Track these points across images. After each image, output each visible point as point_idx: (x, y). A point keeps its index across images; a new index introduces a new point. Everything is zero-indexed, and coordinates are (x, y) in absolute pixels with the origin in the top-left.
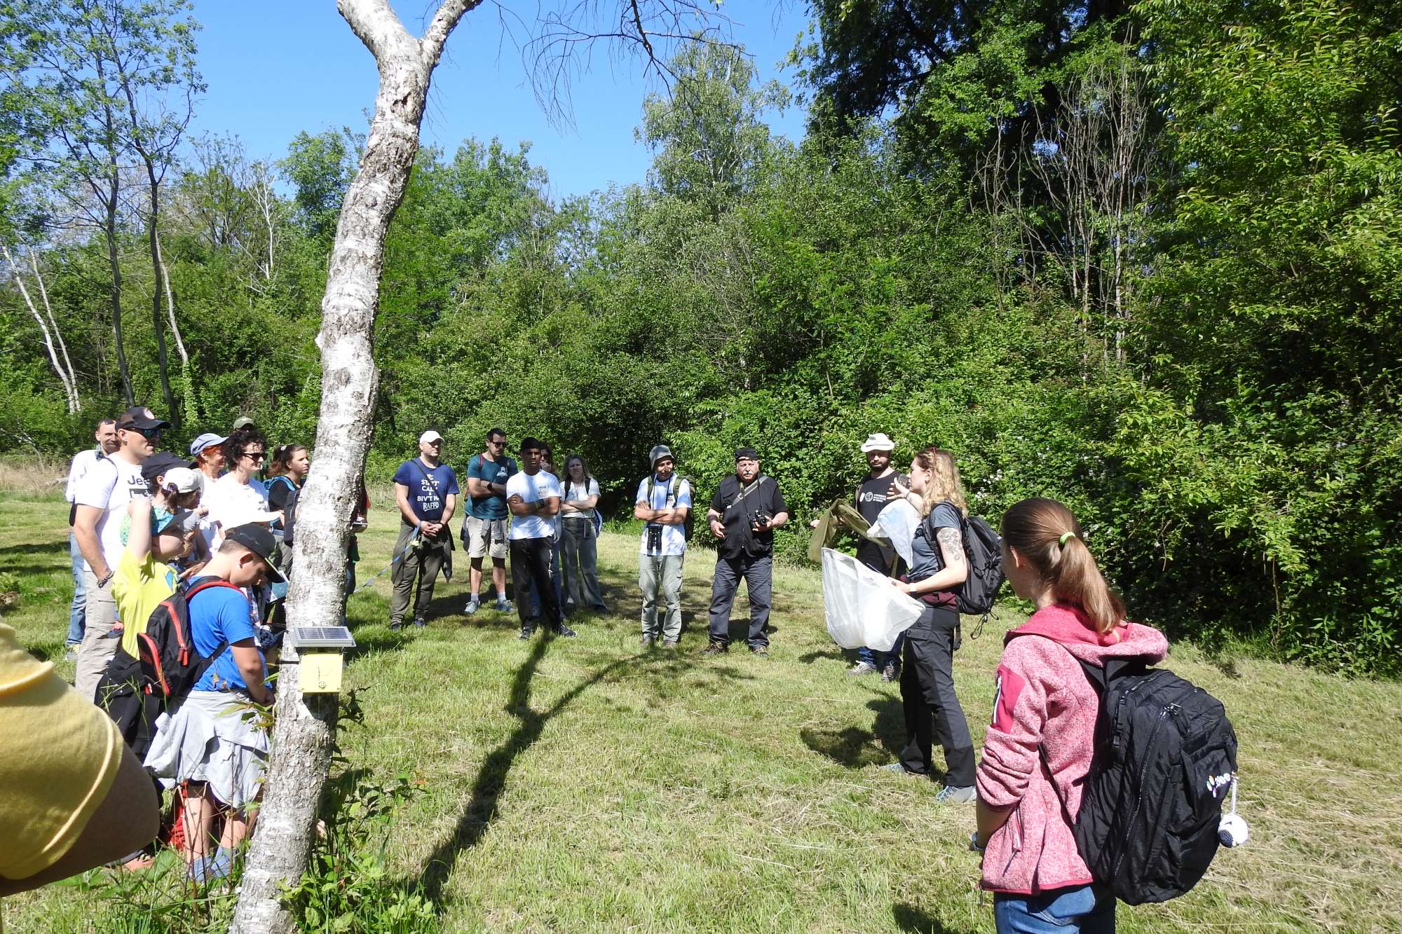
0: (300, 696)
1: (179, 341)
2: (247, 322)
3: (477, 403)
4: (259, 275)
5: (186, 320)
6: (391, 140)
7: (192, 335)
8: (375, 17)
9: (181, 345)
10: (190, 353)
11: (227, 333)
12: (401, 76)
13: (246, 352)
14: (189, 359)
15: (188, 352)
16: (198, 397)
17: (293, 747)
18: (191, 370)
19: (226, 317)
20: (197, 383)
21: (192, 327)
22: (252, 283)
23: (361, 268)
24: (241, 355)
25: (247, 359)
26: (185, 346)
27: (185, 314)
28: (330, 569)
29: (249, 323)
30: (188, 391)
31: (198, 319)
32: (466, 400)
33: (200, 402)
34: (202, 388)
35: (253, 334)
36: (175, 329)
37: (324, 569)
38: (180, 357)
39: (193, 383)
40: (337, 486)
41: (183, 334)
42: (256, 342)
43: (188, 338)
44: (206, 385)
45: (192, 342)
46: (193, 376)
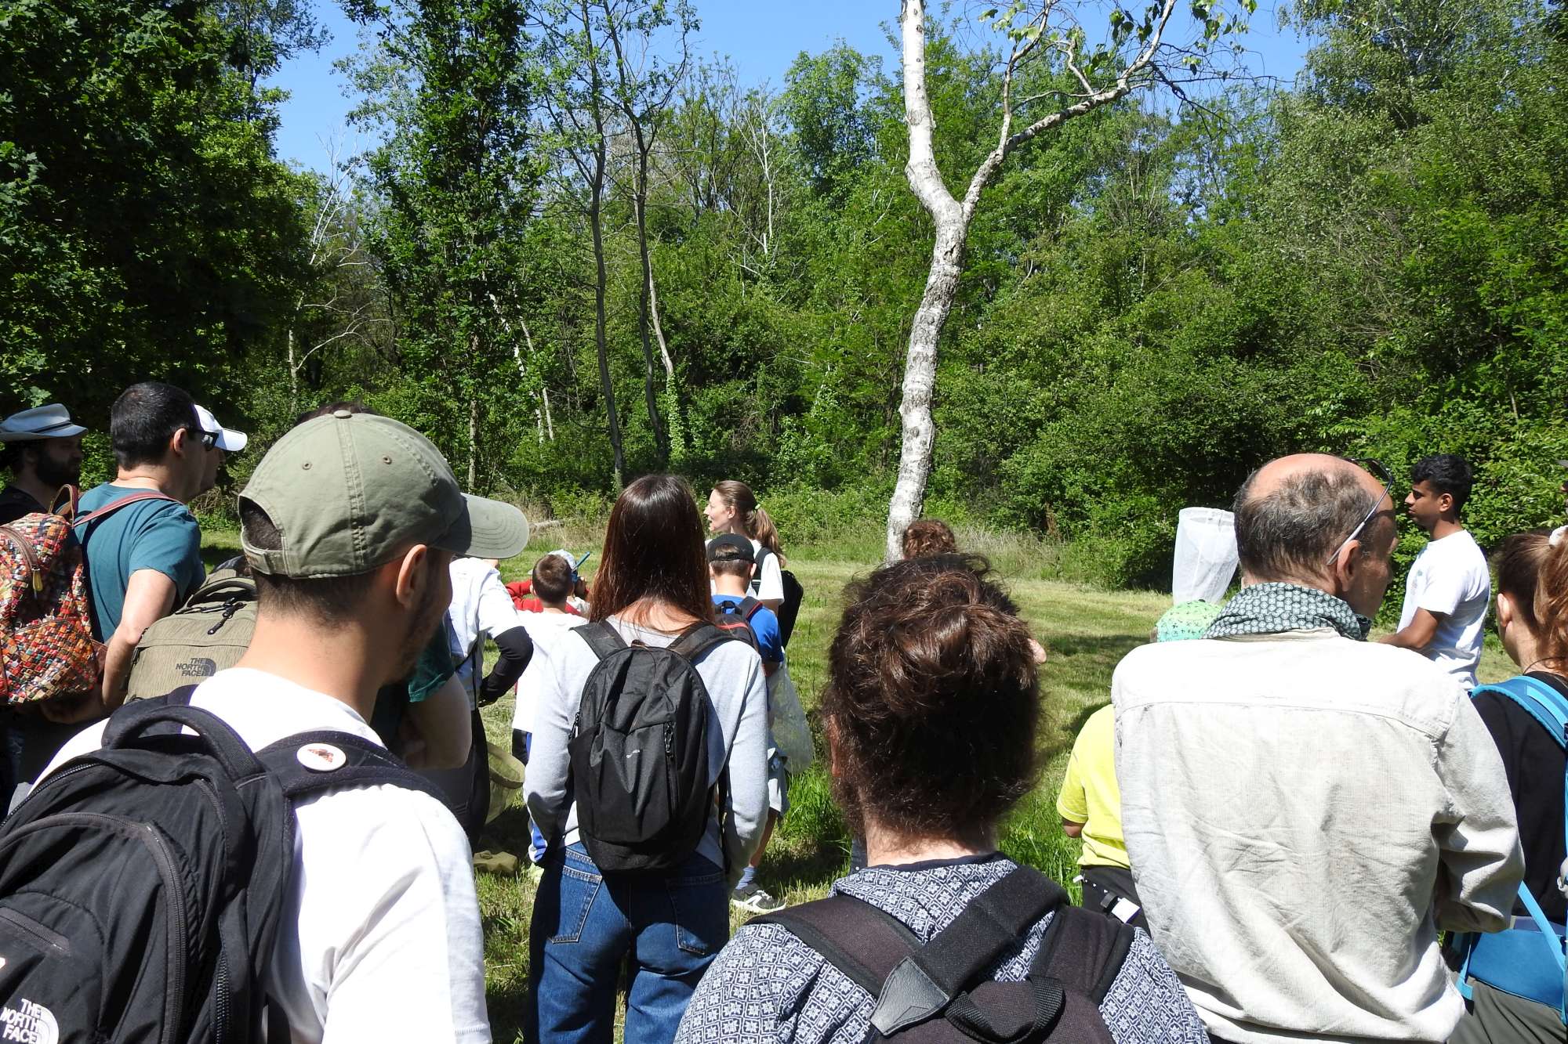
1: (663, 347)
2: (741, 317)
4: (754, 249)
5: (670, 319)
6: (945, 278)
7: (677, 339)
9: (665, 352)
10: (675, 362)
11: (718, 332)
12: (950, 235)
13: (740, 359)
14: (675, 369)
15: (673, 361)
16: (685, 420)
18: (677, 384)
19: (717, 312)
20: (684, 401)
21: (678, 327)
22: (745, 261)
24: (736, 361)
25: (742, 368)
26: (670, 352)
27: (669, 310)
29: (746, 318)
30: (673, 415)
31: (684, 315)
33: (686, 426)
34: (690, 407)
35: (750, 334)
36: (658, 331)
38: (663, 368)
39: (680, 402)
41: (667, 337)
42: (753, 345)
43: (673, 342)
44: (694, 403)
45: (678, 347)
46: (679, 393)
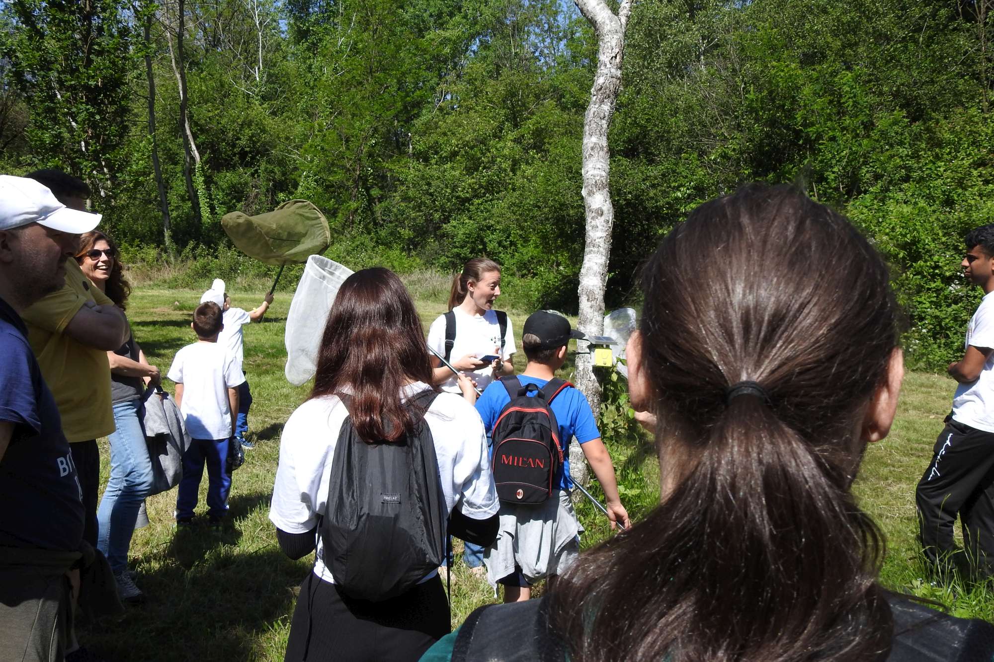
0: (591, 369)
1: (193, 144)
2: (248, 123)
3: (468, 200)
5: (196, 124)
6: (611, 80)
7: (202, 138)
8: (598, 8)
9: (194, 147)
10: (201, 154)
11: (230, 134)
12: (614, 43)
13: (246, 153)
14: (201, 159)
16: (210, 195)
17: (589, 392)
18: (203, 170)
19: (229, 120)
20: (209, 182)
21: (202, 131)
23: (601, 153)
24: (243, 154)
25: (248, 159)
26: (198, 147)
27: (195, 117)
28: (600, 309)
29: (250, 124)
30: (201, 191)
31: (206, 122)
32: (458, 197)
33: (211, 199)
34: (213, 186)
35: (253, 136)
37: (598, 309)
38: (193, 158)
39: (205, 182)
40: (601, 268)
41: (195, 137)
42: (254, 143)
43: (199, 140)
44: (216, 183)
45: (203, 143)
46: (205, 176)
